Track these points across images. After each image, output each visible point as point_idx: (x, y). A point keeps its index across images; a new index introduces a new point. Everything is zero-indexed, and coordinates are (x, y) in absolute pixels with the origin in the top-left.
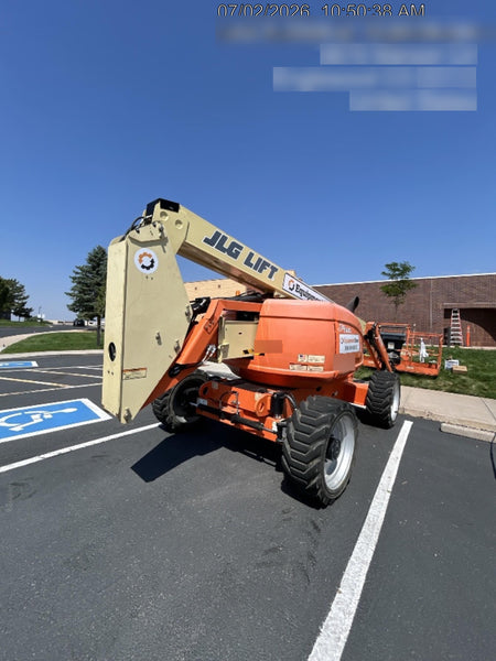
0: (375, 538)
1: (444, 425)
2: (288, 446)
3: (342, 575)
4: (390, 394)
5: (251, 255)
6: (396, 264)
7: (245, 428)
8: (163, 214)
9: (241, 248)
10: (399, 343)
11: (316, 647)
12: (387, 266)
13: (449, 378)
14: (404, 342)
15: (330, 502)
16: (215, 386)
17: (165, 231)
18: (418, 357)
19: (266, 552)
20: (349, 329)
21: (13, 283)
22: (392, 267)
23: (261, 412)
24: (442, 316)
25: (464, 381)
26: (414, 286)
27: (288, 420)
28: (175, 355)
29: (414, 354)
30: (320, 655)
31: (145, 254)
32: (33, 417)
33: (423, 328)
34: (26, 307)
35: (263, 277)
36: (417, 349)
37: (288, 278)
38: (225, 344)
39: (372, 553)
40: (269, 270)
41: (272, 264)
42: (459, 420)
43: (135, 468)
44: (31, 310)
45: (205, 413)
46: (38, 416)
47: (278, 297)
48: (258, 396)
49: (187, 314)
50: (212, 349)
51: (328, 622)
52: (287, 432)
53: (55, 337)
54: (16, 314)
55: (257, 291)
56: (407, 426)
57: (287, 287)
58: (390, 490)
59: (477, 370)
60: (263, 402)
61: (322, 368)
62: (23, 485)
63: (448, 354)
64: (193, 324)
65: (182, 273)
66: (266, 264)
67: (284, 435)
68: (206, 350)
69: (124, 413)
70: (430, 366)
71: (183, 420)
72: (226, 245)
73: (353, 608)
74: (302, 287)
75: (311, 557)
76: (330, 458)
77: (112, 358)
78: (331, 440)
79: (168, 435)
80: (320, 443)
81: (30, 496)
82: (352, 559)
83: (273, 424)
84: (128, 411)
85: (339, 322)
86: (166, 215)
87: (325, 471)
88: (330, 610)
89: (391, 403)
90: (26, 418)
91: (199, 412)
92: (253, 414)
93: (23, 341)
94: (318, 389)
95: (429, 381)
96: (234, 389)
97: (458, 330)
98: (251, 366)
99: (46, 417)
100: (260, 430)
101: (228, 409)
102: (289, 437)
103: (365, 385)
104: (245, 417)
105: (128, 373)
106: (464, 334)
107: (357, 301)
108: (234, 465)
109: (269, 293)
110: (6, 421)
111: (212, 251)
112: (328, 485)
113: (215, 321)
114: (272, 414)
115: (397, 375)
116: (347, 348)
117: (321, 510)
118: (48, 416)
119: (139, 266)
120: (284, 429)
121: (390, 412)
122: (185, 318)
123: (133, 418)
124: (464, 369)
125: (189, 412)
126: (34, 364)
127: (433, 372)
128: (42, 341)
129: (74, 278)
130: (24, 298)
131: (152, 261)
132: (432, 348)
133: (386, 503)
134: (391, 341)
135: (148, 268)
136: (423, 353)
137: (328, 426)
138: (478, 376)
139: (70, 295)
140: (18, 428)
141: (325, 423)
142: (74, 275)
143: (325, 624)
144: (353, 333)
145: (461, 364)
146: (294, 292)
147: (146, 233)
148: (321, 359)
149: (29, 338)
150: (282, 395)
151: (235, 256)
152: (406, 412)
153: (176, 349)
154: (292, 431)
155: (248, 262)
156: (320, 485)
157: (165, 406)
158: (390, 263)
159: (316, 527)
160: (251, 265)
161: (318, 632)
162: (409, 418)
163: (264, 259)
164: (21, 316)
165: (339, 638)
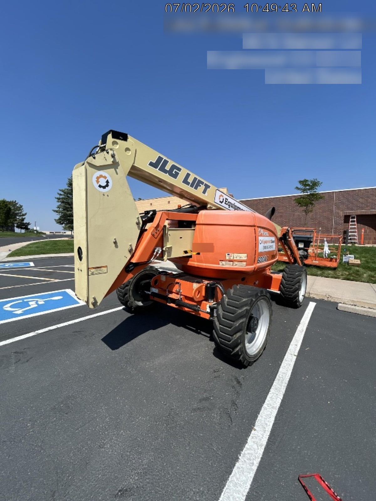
0: (283, 390)
1: (340, 305)
2: (217, 323)
3: (257, 417)
4: (299, 282)
5: (188, 175)
6: (306, 181)
7: (186, 309)
8: (114, 143)
9: (179, 169)
10: (307, 243)
11: (235, 470)
12: (300, 182)
13: (346, 269)
14: (311, 242)
15: (250, 364)
16: (163, 278)
17: (116, 157)
18: (322, 253)
19: (201, 401)
20: (267, 233)
21: (14, 204)
22: (304, 183)
23: (198, 297)
24: (343, 222)
25: (358, 271)
26: (321, 198)
27: (218, 304)
28: (129, 256)
29: (319, 251)
30: (238, 476)
31: (101, 176)
32: (30, 303)
33: (327, 230)
34: (25, 222)
35: (198, 193)
36: (322, 248)
37: (218, 193)
38: (168, 246)
39: (280, 401)
40: (202, 187)
41: (205, 182)
42: (353, 301)
43: (104, 340)
44: (29, 224)
45: (156, 299)
46: (34, 303)
47: (210, 209)
48: (195, 286)
49: (138, 224)
50: (159, 250)
51: (245, 451)
52: (217, 312)
53: (46, 244)
54: (18, 227)
55: (194, 204)
56: (312, 306)
57: (217, 201)
58: (296, 354)
59: (367, 262)
60: (199, 290)
61: (245, 263)
62: (22, 353)
63: (345, 251)
64: (143, 231)
65: (131, 191)
66: (200, 182)
67: (215, 315)
68: (154, 251)
69: (91, 300)
70: (331, 260)
71: (140, 304)
72: (168, 168)
73: (264, 441)
74: (230, 200)
75: (234, 403)
76: (250, 332)
77: (81, 258)
78: (251, 318)
79: (129, 315)
80: (241, 321)
81: (27, 361)
82: (265, 405)
83: (207, 306)
84: (95, 299)
85: (258, 227)
86: (117, 143)
87: (246, 341)
88: (247, 442)
89: (299, 289)
90: (26, 304)
91: (152, 298)
92: (191, 299)
93: (23, 247)
94: (243, 279)
95: (330, 272)
96: (177, 280)
97: (354, 232)
98: (191, 263)
99: (40, 303)
100: (197, 311)
101: (173, 296)
102: (218, 316)
103: (280, 276)
104: (187, 301)
105: (93, 270)
106: (360, 235)
107: (273, 210)
108: (178, 337)
109: (204, 206)
110: (11, 307)
111: (156, 172)
112: (248, 351)
113: (160, 229)
114: (206, 299)
115: (305, 268)
116: (265, 247)
117: (243, 369)
118: (41, 302)
119: (96, 186)
120: (215, 310)
121: (298, 296)
122: (136, 226)
123: (98, 304)
124: (358, 262)
125: (144, 298)
126: (32, 264)
127: (334, 265)
128: (37, 247)
129: (59, 199)
130: (23, 215)
131: (107, 182)
132: (333, 246)
133: (292, 364)
134: (301, 241)
135: (104, 187)
136: (326, 250)
137: (248, 308)
138: (369, 267)
139: (57, 211)
140: (20, 312)
141: (246, 305)
142: (58, 196)
143: (243, 453)
144: (270, 236)
145: (355, 258)
146: (223, 204)
147: (101, 159)
148: (244, 256)
149: (28, 245)
150: (214, 284)
151: (175, 176)
152: (311, 296)
153: (130, 251)
154: (221, 312)
155: (185, 181)
156: (242, 352)
157: (126, 294)
158: (302, 180)
159: (239, 382)
160: (188, 183)
161: (237, 459)
162: (313, 300)
163: (198, 178)
164: (22, 228)
165: (253, 463)
